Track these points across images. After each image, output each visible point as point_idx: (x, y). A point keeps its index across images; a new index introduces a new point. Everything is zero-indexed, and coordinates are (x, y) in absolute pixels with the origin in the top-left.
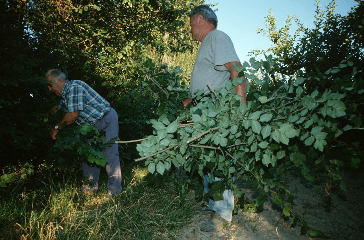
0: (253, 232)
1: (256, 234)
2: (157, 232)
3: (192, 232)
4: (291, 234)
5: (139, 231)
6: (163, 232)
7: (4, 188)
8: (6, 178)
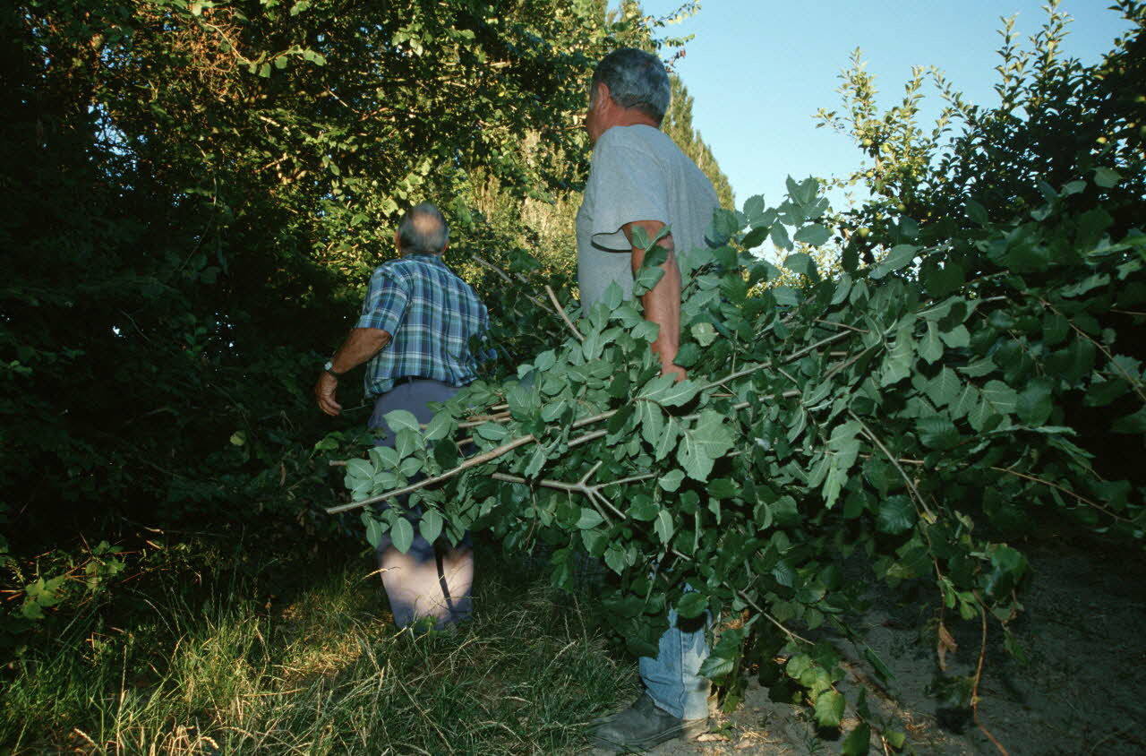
5: (453, 751)
6: (527, 754)
7: (38, 621)
8: (43, 590)
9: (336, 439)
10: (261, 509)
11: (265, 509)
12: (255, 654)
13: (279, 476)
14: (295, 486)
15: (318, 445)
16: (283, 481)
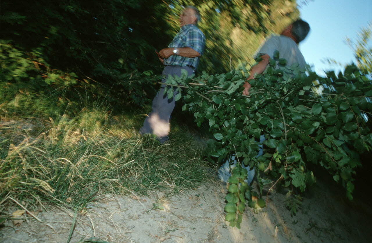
0: (253, 221)
1: (254, 224)
2: (165, 180)
3: (196, 195)
4: (287, 240)
5: (149, 172)
6: (170, 183)
7: (48, 85)
8: (53, 77)
9: (150, 73)
10: (120, 84)
11: (121, 84)
12: (103, 123)
13: (129, 76)
14: (133, 81)
15: (144, 72)
16: (130, 78)
